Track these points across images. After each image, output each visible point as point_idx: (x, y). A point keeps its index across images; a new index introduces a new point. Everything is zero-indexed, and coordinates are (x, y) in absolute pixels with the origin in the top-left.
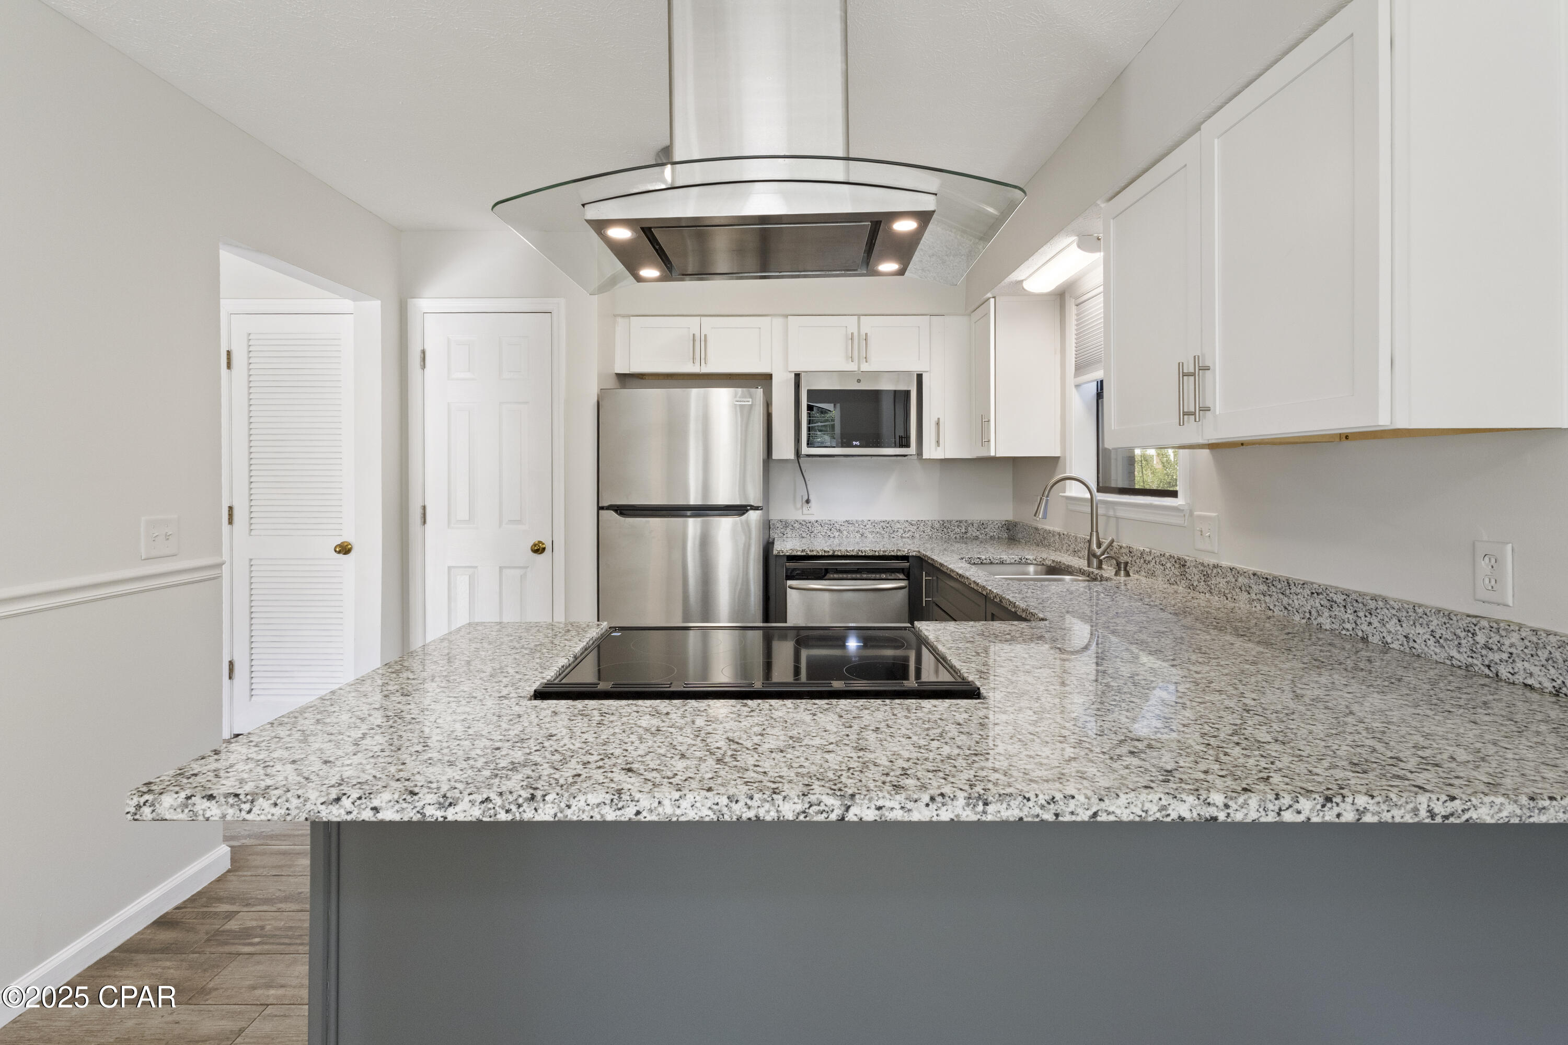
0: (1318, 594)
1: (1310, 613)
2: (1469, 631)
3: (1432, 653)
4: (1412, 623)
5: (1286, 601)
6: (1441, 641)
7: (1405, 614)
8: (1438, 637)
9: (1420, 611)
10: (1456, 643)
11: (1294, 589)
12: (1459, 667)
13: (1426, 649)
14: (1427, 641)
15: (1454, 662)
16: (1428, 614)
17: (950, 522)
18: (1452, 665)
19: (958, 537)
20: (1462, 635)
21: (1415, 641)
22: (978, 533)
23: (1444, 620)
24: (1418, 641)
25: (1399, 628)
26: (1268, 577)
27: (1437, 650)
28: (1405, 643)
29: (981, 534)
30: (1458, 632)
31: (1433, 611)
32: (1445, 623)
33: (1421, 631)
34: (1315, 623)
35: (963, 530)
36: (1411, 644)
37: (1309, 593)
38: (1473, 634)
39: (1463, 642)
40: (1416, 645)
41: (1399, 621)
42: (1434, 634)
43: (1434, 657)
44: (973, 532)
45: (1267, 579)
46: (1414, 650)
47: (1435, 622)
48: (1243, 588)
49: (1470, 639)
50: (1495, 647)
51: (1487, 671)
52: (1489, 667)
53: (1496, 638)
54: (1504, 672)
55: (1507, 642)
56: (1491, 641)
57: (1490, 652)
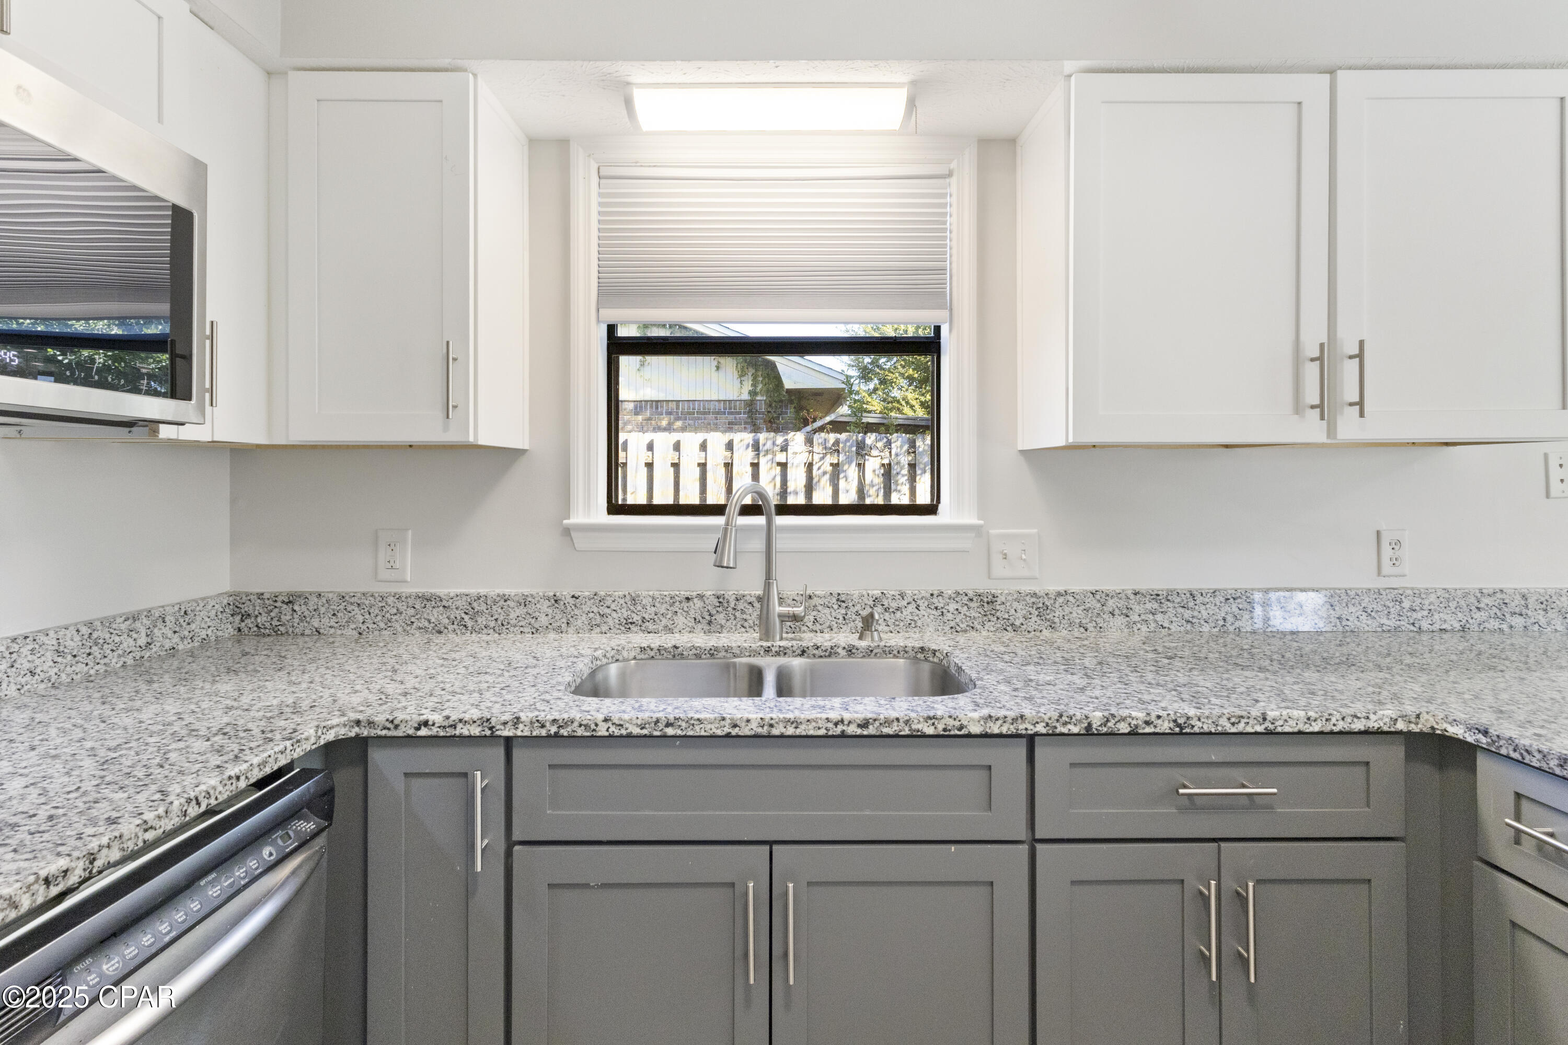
0: (1234, 599)
1: (1224, 620)
2: (1396, 601)
3: (1365, 626)
4: (1344, 605)
5: (1187, 614)
6: (1373, 614)
7: (1337, 598)
8: (1369, 611)
9: (1352, 593)
10: (1386, 612)
11: (1199, 599)
12: (1389, 631)
13: (1359, 624)
14: (1360, 617)
15: (1385, 628)
16: (1360, 594)
17: (108, 622)
18: (1383, 631)
19: (130, 661)
20: (1391, 605)
21: (1348, 620)
22: (176, 639)
23: (1375, 596)
24: (1351, 619)
25: (1332, 612)
26: (1160, 593)
27: (1369, 622)
28: (1338, 623)
29: (182, 639)
30: (1388, 603)
31: (1364, 591)
32: (1376, 599)
33: (1352, 609)
34: (1231, 629)
35: (142, 641)
36: (1344, 623)
37: (1223, 600)
38: (1400, 602)
39: (1392, 610)
40: (1349, 623)
41: (1332, 606)
42: (1366, 610)
43: (1367, 629)
44: (165, 637)
45: (1158, 595)
46: (1347, 628)
47: (1367, 600)
48: (1117, 612)
49: (1397, 607)
50: (1418, 608)
51: (1412, 628)
52: (1413, 624)
53: (1418, 601)
54: (1425, 625)
55: (1427, 602)
56: (1414, 604)
57: (1414, 613)
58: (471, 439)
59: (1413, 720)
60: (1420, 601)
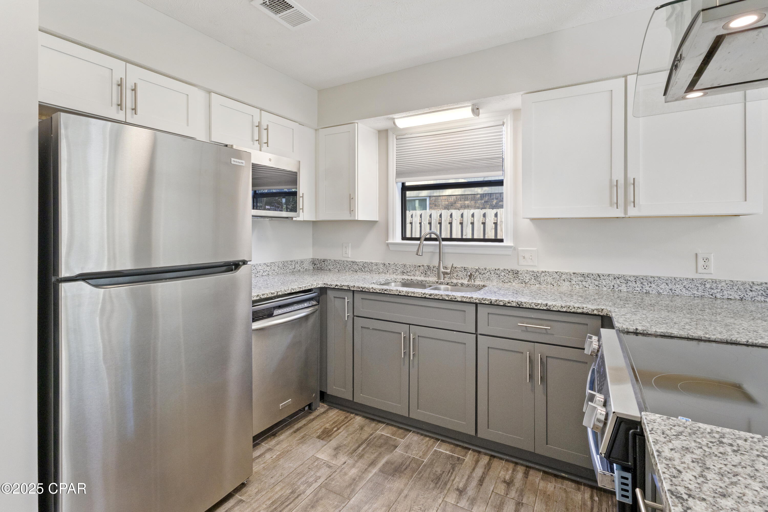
0: (618, 278)
1: (614, 286)
2: (702, 284)
3: (684, 294)
4: (674, 284)
5: (597, 283)
6: (689, 289)
7: (670, 281)
8: (687, 288)
9: (678, 280)
10: (696, 289)
11: (602, 277)
12: (698, 297)
13: (681, 292)
14: (682, 290)
15: (695, 295)
16: (682, 280)
18: (695, 297)
19: (291, 272)
20: (699, 285)
21: (675, 290)
22: (300, 268)
23: (690, 281)
24: (677, 290)
25: (667, 286)
26: (584, 274)
27: (687, 292)
28: (670, 292)
30: (697, 285)
31: (684, 279)
32: (691, 283)
33: (677, 286)
34: (617, 290)
35: (293, 267)
36: (673, 292)
37: (613, 278)
38: (704, 285)
39: (699, 288)
40: (676, 292)
41: (667, 284)
42: (685, 287)
43: (686, 295)
45: (584, 275)
46: (675, 294)
47: (686, 283)
48: (566, 280)
49: (703, 287)
50: (714, 288)
51: (711, 296)
52: (712, 295)
53: (715, 285)
54: (718, 296)
55: (720, 286)
56: (712, 286)
57: (712, 290)
58: (356, 219)
59: (600, 311)
60: (716, 285)
